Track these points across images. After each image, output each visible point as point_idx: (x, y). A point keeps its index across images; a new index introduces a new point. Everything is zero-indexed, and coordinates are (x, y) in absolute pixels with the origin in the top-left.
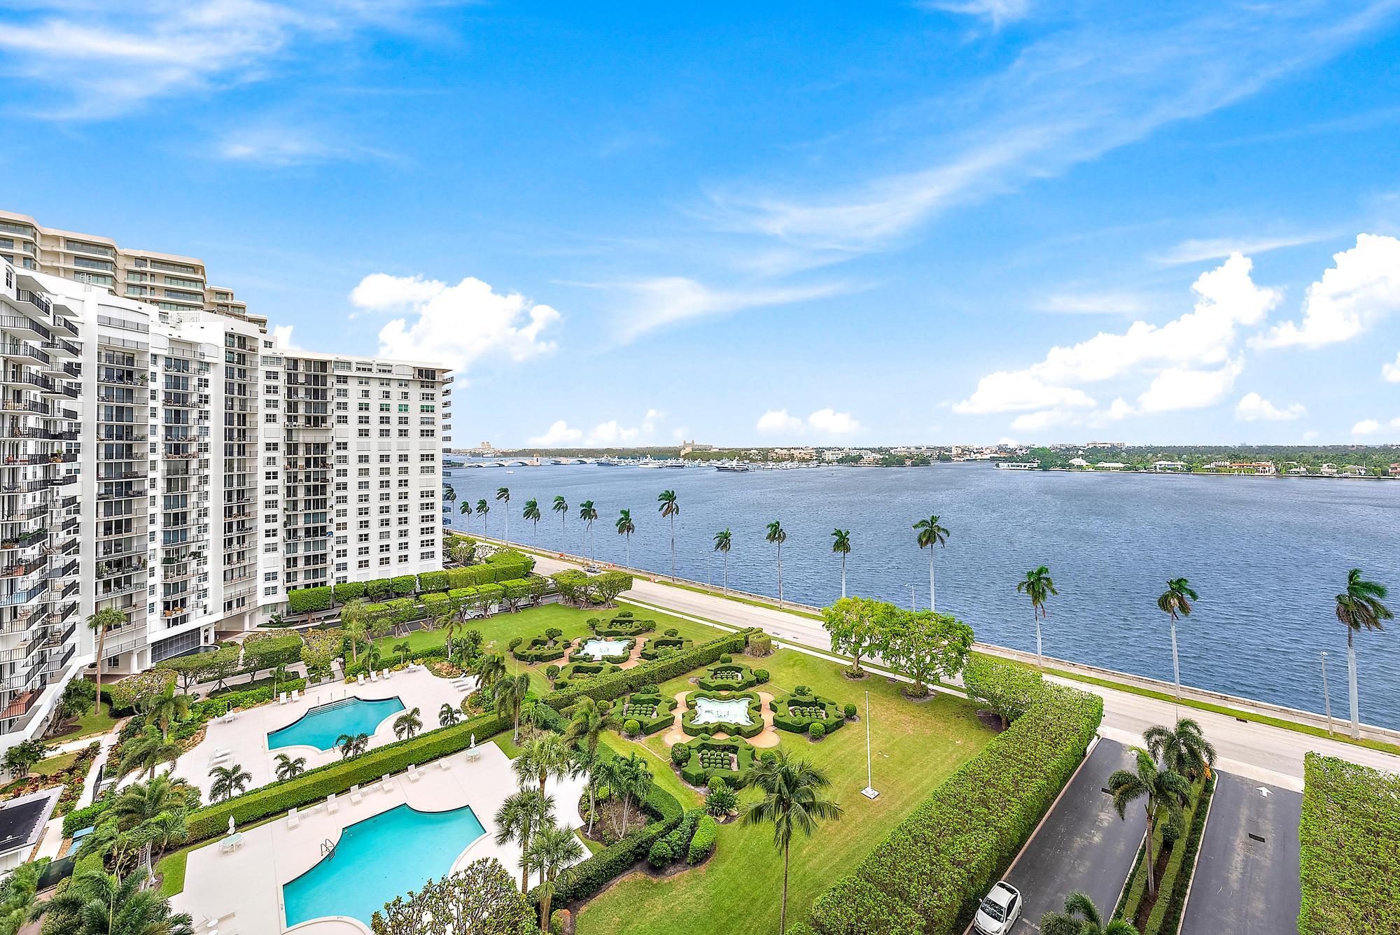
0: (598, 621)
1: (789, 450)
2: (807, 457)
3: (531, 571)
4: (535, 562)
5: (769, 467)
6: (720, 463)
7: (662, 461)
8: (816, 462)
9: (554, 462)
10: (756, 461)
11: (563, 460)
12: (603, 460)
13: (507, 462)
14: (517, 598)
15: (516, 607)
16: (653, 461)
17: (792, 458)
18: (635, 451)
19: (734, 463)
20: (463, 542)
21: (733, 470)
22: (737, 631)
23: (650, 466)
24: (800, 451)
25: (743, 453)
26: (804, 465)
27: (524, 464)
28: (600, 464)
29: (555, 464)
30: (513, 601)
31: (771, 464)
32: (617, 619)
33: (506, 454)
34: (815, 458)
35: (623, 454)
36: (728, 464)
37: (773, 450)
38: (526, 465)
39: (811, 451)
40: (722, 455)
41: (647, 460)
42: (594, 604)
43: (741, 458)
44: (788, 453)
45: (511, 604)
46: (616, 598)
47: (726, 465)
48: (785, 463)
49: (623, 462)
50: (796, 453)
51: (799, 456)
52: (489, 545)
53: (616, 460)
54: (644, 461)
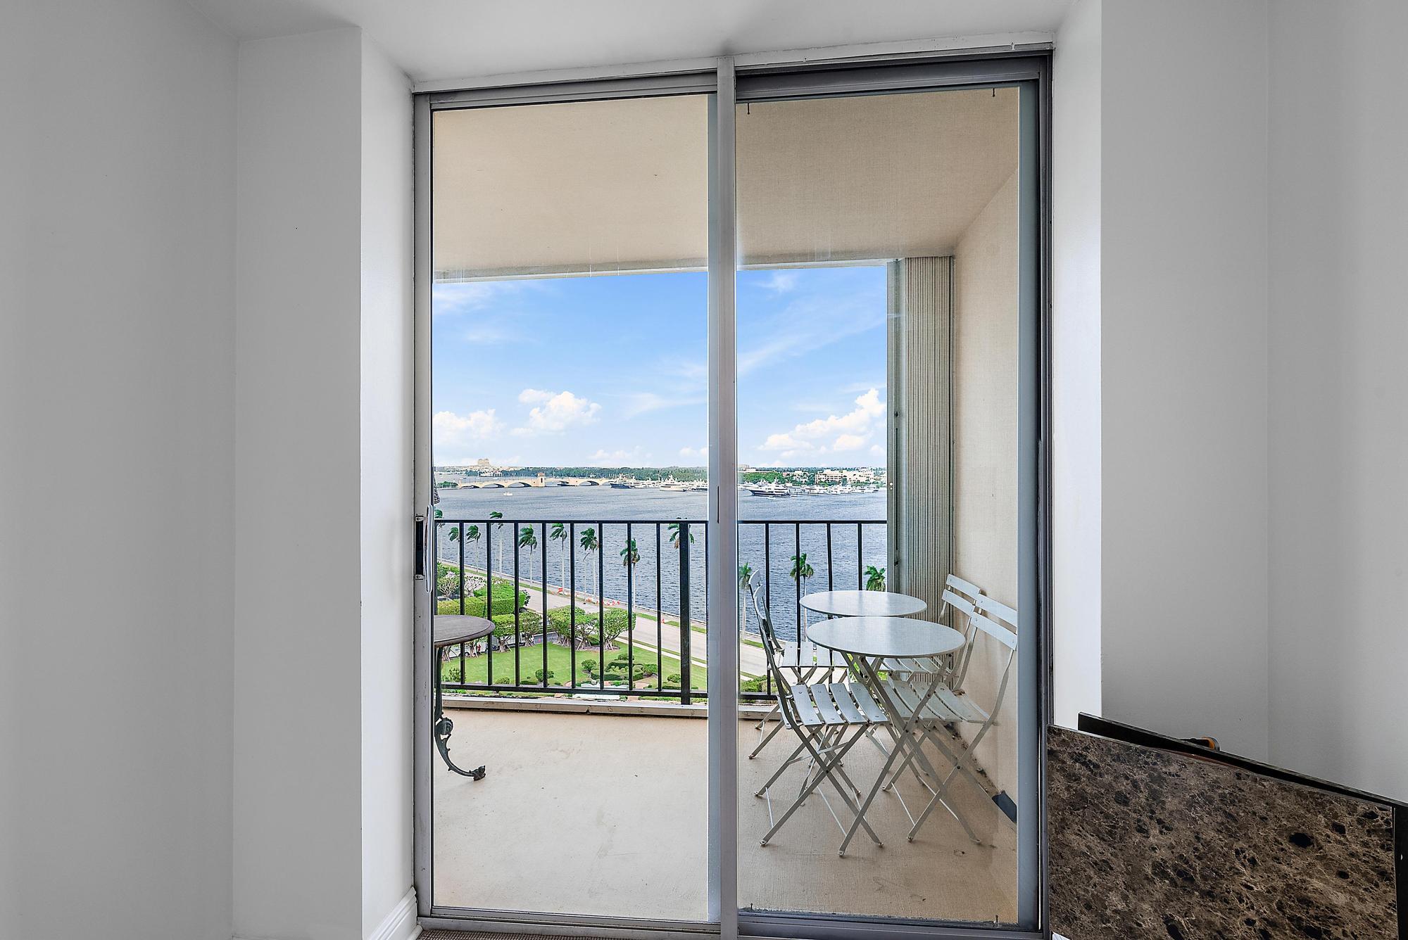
0: (595, 663)
1: (841, 470)
2: (863, 480)
3: (524, 606)
4: (529, 597)
5: (816, 492)
6: (756, 486)
7: (687, 483)
8: (874, 486)
9: (560, 483)
10: (801, 483)
11: (572, 481)
12: (618, 481)
13: (506, 482)
14: (506, 635)
15: (506, 646)
16: (676, 483)
17: (844, 481)
18: (656, 471)
19: (773, 487)
20: (451, 572)
21: (771, 494)
22: (749, 679)
23: (673, 488)
24: (856, 472)
25: (785, 474)
26: (858, 490)
27: (527, 485)
28: (614, 486)
29: (562, 485)
30: (502, 639)
31: (817, 489)
32: (616, 662)
33: (506, 474)
34: (872, 481)
35: (641, 475)
36: (766, 487)
37: (822, 470)
38: (529, 486)
39: (869, 472)
40: (759, 477)
41: (668, 482)
42: (592, 644)
43: (782, 481)
44: (840, 474)
45: (500, 642)
46: (616, 639)
47: (763, 489)
48: (835, 487)
49: (641, 484)
50: (849, 475)
51: (853, 478)
52: (479, 577)
53: (633, 481)
54: (665, 483)
